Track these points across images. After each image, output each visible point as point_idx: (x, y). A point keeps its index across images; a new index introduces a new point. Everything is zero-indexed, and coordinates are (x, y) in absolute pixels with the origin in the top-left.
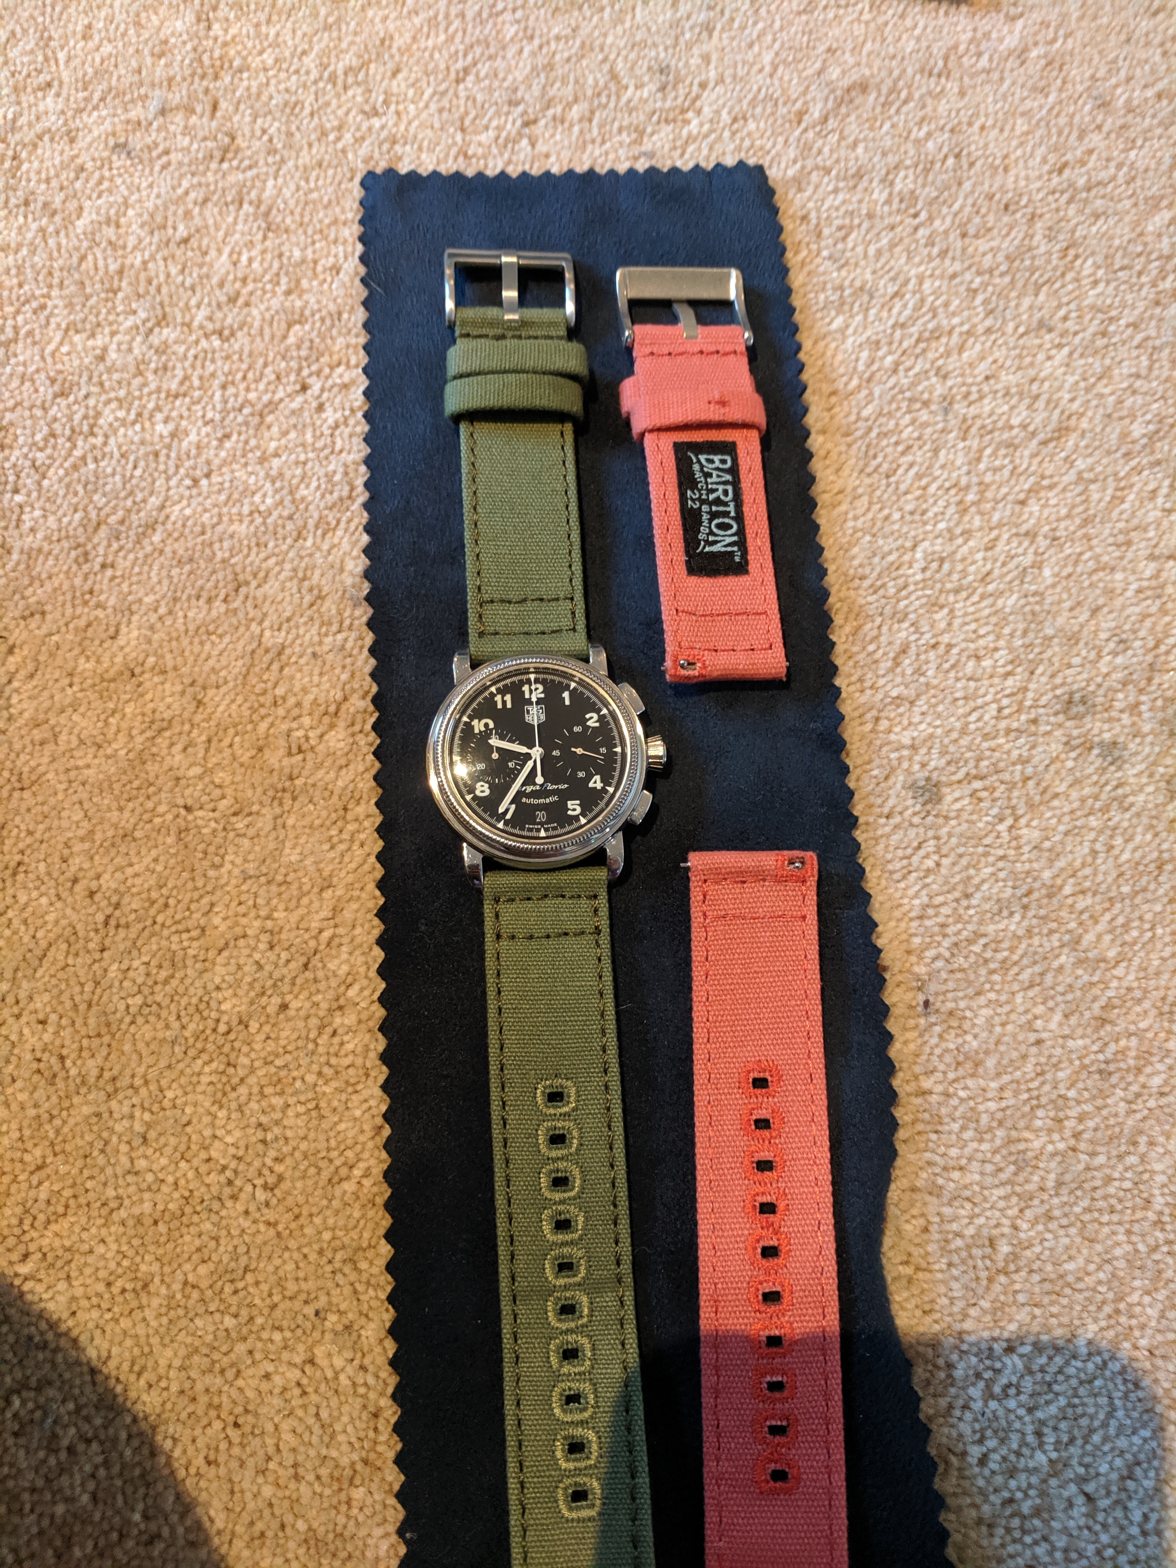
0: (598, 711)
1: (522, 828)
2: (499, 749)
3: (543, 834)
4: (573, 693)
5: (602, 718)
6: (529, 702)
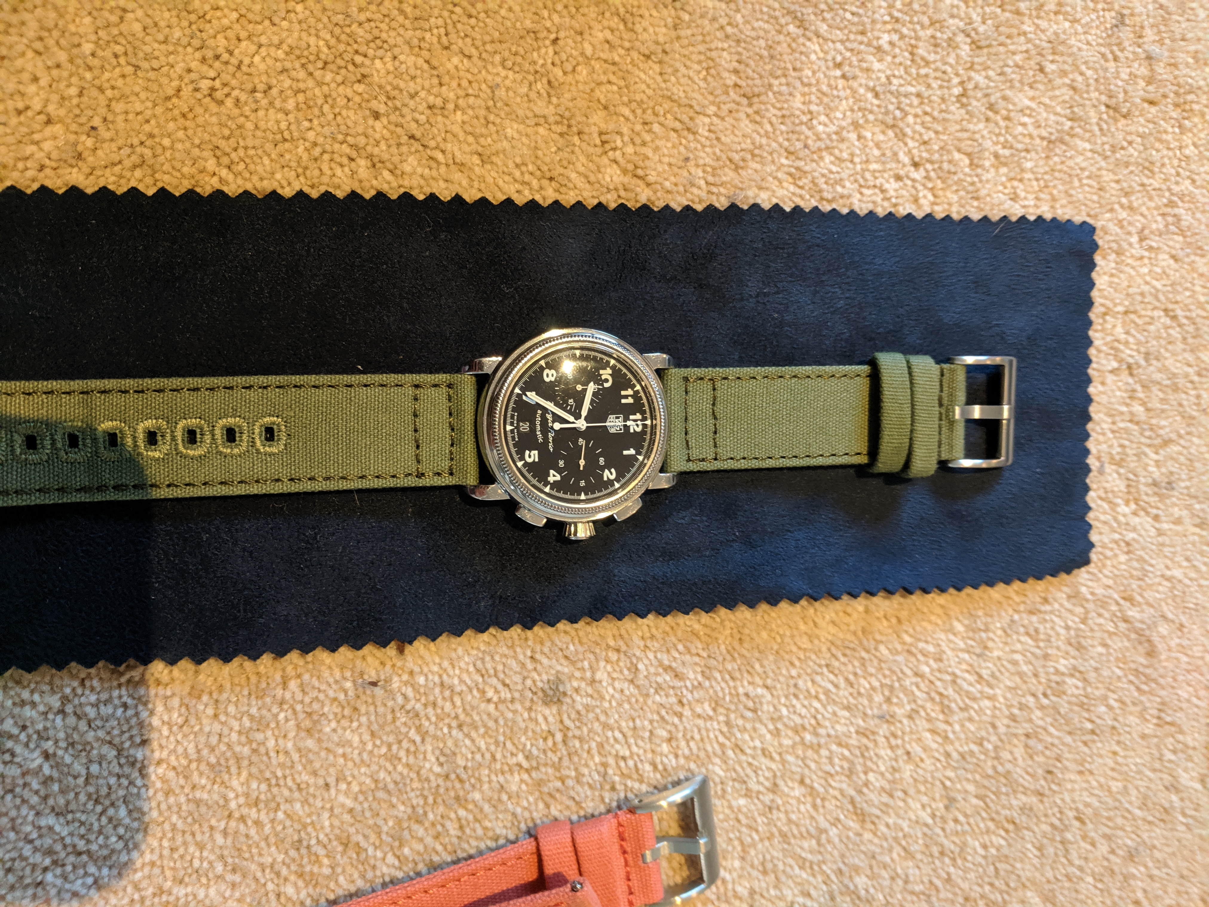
1: (514, 410)
2: (585, 390)
3: (509, 428)
6: (626, 419)
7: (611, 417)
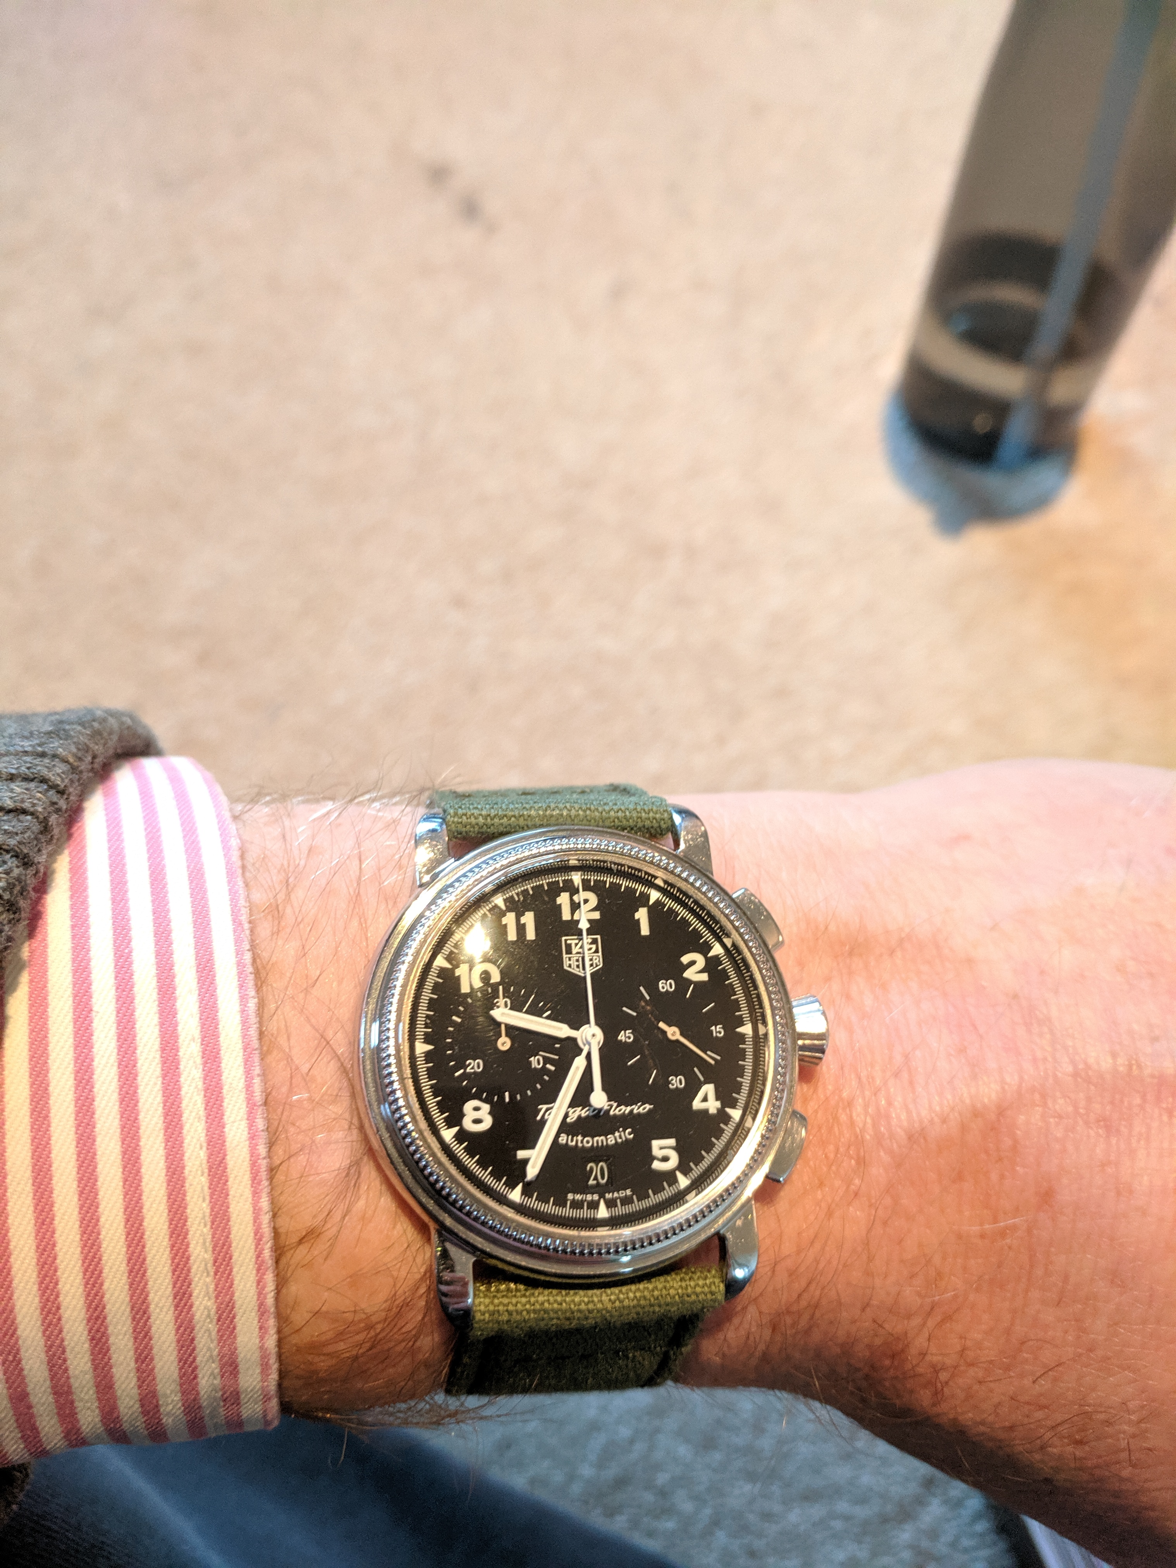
0: (705, 949)
1: (561, 1202)
2: (513, 1031)
3: (603, 1212)
4: (656, 911)
5: (712, 965)
6: (572, 928)
7: (570, 963)
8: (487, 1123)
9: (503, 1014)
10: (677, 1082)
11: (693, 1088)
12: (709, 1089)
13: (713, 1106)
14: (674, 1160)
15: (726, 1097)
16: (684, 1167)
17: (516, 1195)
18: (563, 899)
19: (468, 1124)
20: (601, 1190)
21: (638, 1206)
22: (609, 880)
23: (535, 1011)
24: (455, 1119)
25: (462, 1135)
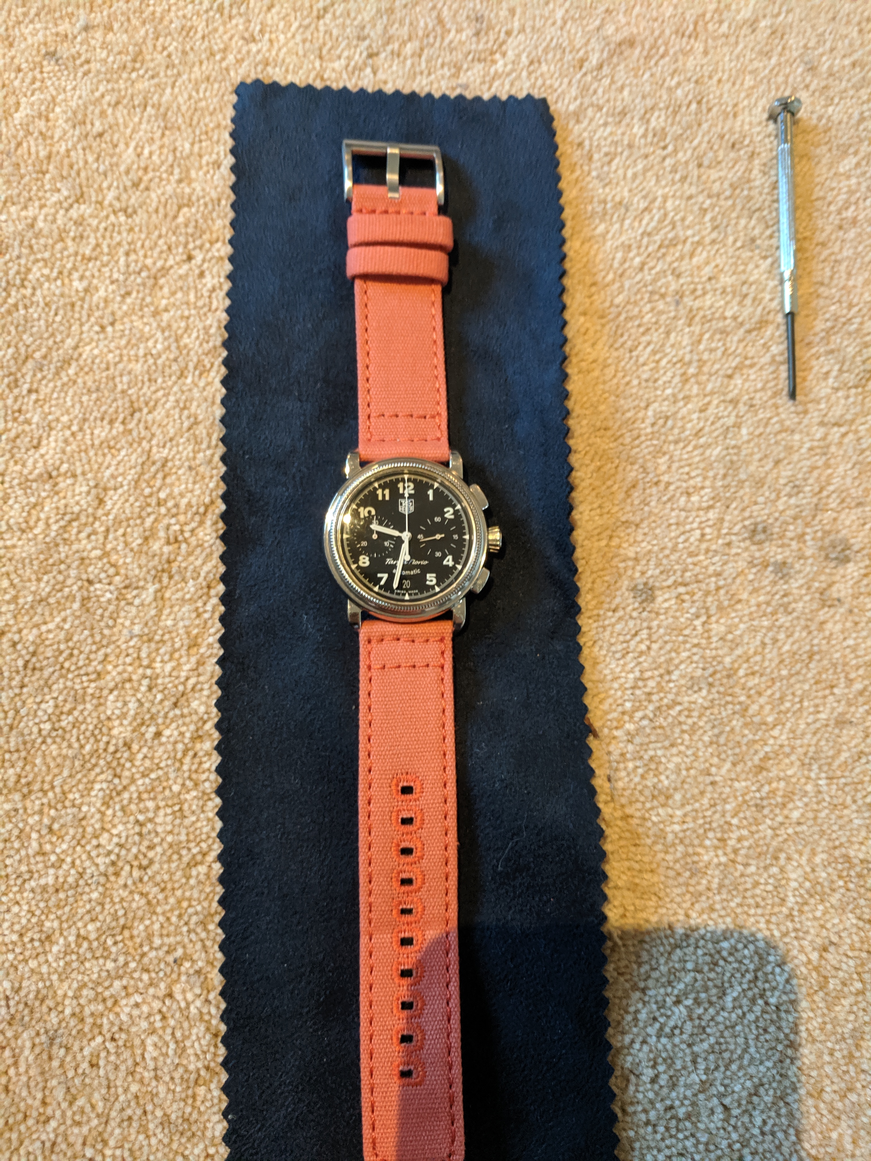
0: (454, 506)
2: (378, 533)
3: (407, 597)
4: (436, 491)
5: (456, 513)
6: (402, 496)
7: (401, 509)
8: (368, 564)
9: (375, 526)
10: (438, 554)
11: (444, 556)
12: (450, 557)
13: (451, 564)
14: (434, 581)
15: (456, 561)
16: (438, 584)
17: (376, 589)
18: (400, 485)
19: (361, 564)
20: (407, 590)
21: (420, 596)
22: (419, 478)
23: (387, 526)
24: (356, 561)
25: (358, 567)
